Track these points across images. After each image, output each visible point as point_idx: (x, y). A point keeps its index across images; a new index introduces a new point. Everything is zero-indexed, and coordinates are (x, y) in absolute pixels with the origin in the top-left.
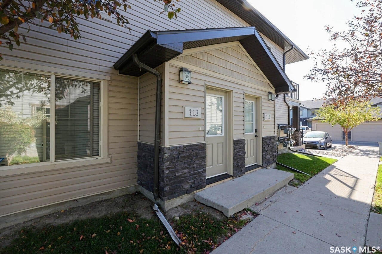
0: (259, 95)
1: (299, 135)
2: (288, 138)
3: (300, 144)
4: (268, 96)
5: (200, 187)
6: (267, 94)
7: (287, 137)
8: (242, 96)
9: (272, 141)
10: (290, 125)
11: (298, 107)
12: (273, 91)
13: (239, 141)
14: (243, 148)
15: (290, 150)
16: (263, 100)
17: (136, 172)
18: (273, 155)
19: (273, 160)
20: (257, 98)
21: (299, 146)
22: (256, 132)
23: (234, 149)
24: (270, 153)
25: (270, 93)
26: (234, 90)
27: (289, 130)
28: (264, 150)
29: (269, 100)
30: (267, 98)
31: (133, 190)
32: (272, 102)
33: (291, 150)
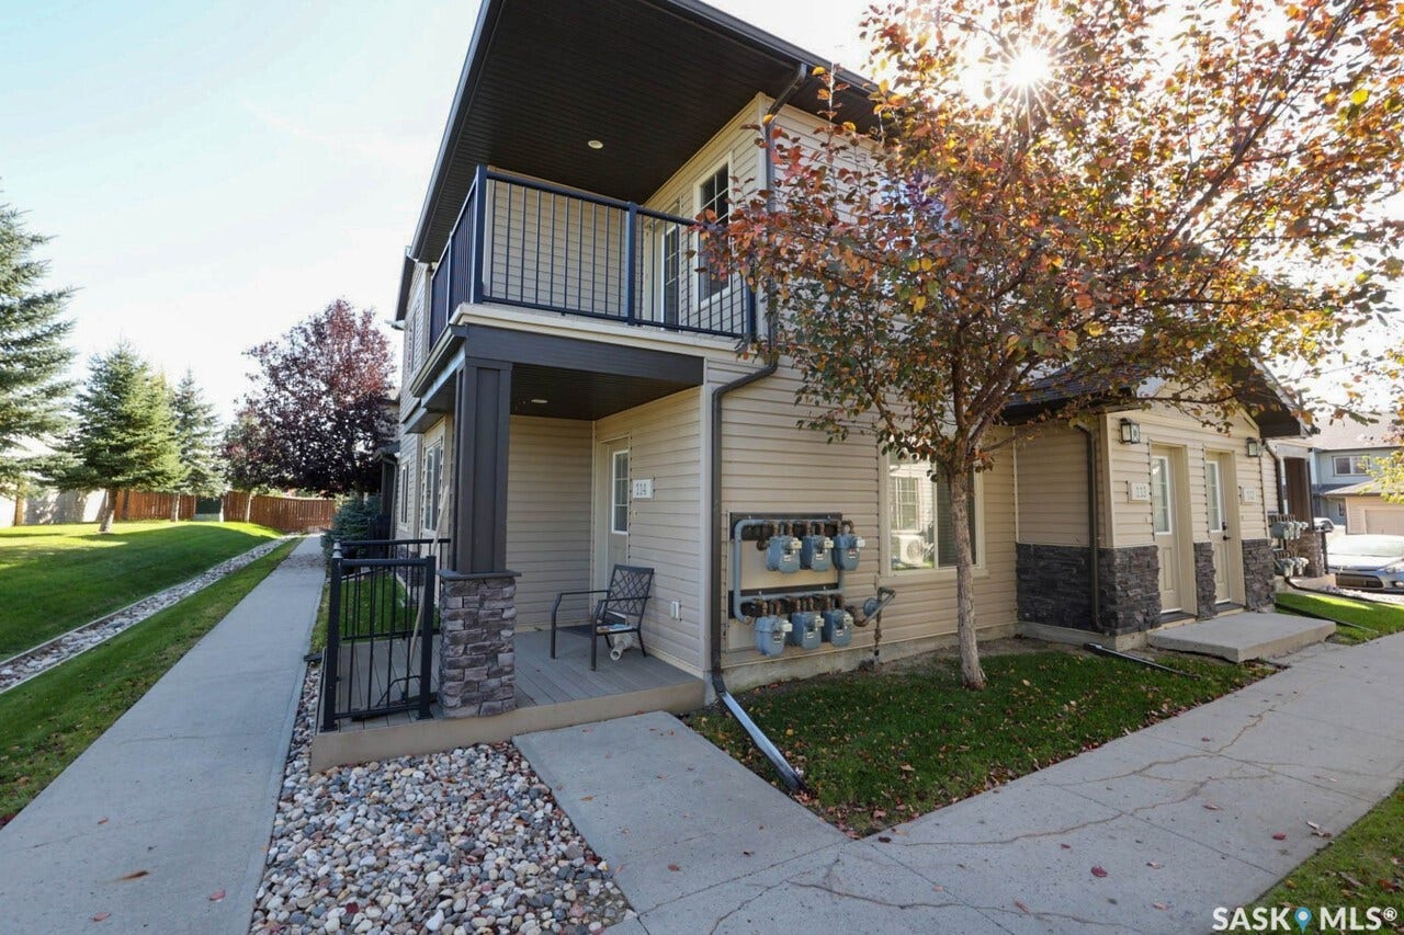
0: (1223, 448)
1: (1315, 544)
2: (1282, 549)
3: (1318, 572)
4: (1247, 447)
5: (1154, 624)
6: (1244, 443)
7: (1279, 547)
8: (1201, 455)
9: (1263, 550)
10: (1286, 512)
11: (1303, 460)
12: (1255, 435)
13: (1202, 544)
14: (1209, 560)
15: (1290, 587)
16: (1237, 459)
17: (1015, 598)
18: (1267, 584)
19: (1268, 597)
20: (1221, 454)
21: (1316, 576)
22: (1224, 528)
23: (1197, 561)
24: (1261, 578)
25: (1250, 440)
26: (1190, 445)
27: (1287, 527)
28: (1247, 571)
29: (1249, 456)
30: (1244, 451)
31: (1012, 631)
32: (1256, 460)
33: (1294, 587)
